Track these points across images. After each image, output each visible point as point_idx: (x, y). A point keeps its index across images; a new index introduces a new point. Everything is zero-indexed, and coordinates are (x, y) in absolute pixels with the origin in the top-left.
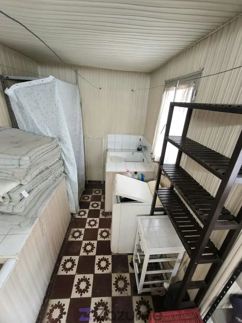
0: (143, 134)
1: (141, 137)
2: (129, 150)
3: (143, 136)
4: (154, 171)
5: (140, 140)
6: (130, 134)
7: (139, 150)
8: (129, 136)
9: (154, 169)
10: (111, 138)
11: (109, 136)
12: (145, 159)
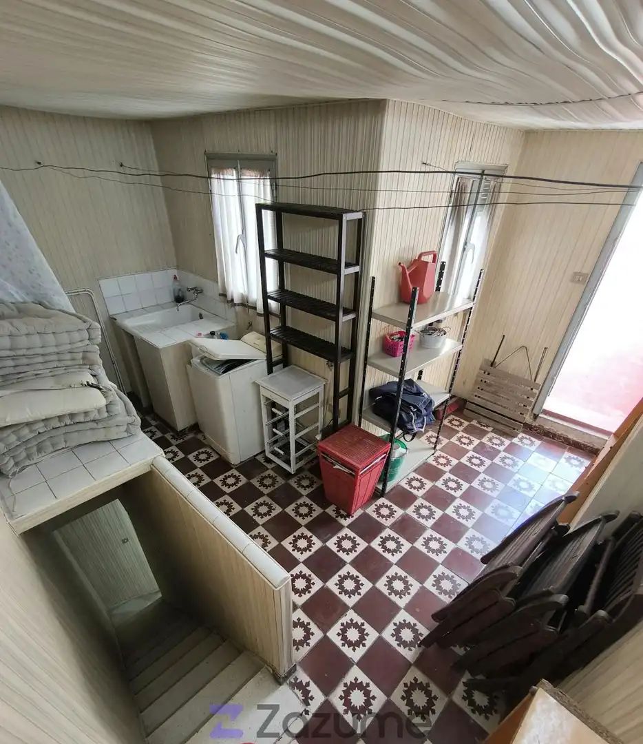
0: (175, 264)
1: (174, 272)
2: (160, 307)
3: (178, 268)
4: (237, 322)
5: (175, 278)
6: (148, 270)
7: (179, 299)
8: (147, 275)
9: (235, 321)
10: (109, 287)
11: (103, 283)
12: (203, 312)
